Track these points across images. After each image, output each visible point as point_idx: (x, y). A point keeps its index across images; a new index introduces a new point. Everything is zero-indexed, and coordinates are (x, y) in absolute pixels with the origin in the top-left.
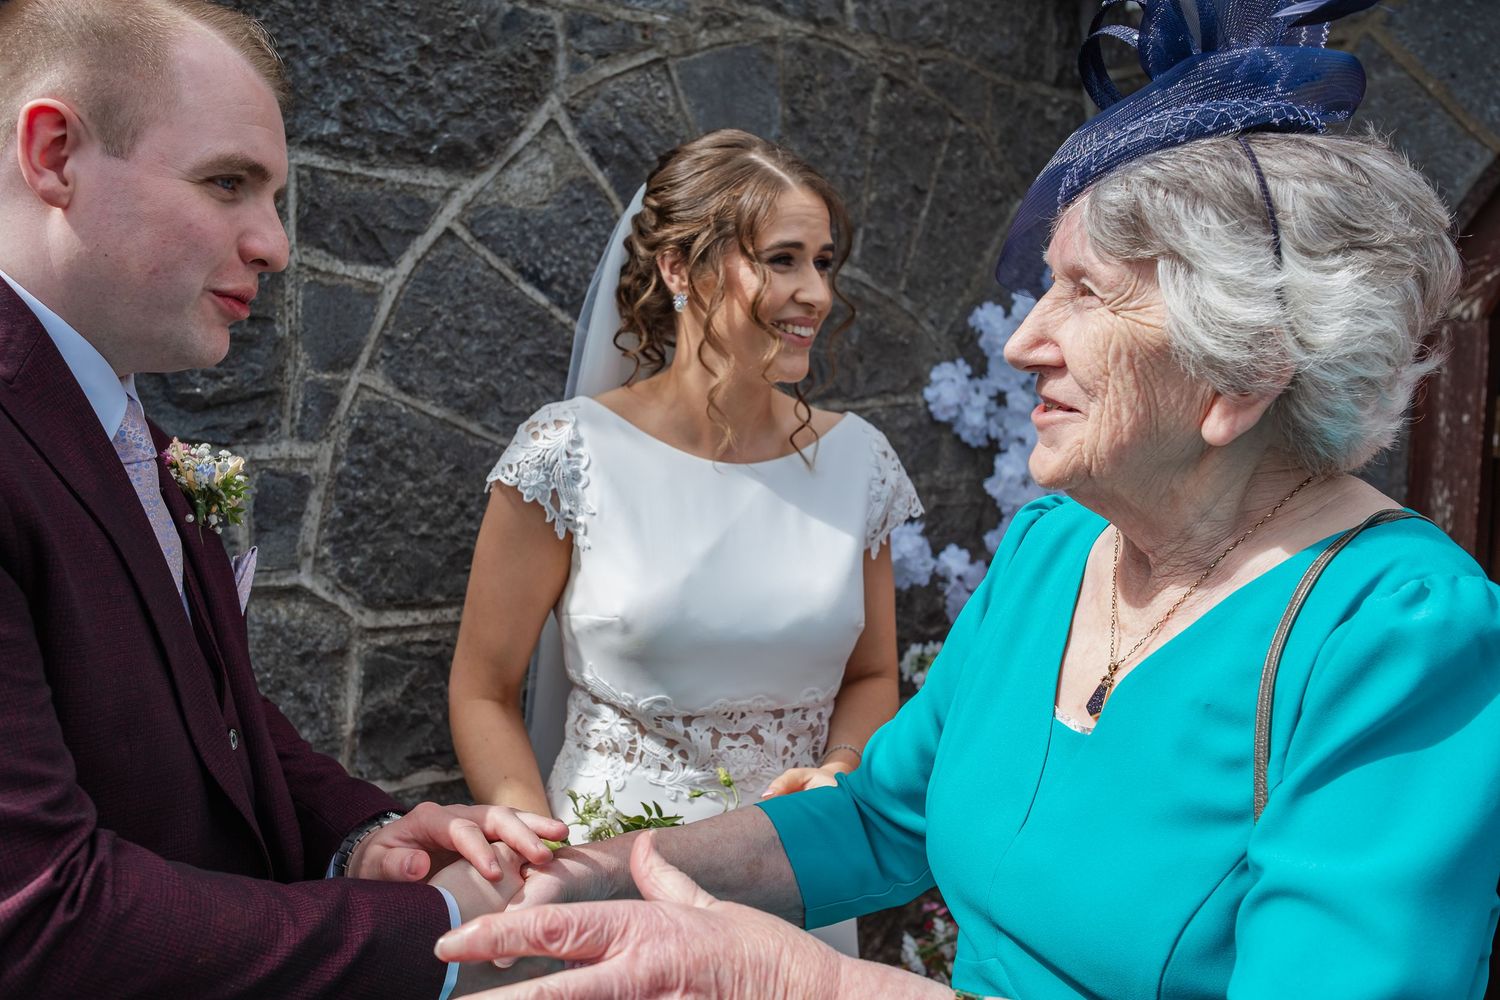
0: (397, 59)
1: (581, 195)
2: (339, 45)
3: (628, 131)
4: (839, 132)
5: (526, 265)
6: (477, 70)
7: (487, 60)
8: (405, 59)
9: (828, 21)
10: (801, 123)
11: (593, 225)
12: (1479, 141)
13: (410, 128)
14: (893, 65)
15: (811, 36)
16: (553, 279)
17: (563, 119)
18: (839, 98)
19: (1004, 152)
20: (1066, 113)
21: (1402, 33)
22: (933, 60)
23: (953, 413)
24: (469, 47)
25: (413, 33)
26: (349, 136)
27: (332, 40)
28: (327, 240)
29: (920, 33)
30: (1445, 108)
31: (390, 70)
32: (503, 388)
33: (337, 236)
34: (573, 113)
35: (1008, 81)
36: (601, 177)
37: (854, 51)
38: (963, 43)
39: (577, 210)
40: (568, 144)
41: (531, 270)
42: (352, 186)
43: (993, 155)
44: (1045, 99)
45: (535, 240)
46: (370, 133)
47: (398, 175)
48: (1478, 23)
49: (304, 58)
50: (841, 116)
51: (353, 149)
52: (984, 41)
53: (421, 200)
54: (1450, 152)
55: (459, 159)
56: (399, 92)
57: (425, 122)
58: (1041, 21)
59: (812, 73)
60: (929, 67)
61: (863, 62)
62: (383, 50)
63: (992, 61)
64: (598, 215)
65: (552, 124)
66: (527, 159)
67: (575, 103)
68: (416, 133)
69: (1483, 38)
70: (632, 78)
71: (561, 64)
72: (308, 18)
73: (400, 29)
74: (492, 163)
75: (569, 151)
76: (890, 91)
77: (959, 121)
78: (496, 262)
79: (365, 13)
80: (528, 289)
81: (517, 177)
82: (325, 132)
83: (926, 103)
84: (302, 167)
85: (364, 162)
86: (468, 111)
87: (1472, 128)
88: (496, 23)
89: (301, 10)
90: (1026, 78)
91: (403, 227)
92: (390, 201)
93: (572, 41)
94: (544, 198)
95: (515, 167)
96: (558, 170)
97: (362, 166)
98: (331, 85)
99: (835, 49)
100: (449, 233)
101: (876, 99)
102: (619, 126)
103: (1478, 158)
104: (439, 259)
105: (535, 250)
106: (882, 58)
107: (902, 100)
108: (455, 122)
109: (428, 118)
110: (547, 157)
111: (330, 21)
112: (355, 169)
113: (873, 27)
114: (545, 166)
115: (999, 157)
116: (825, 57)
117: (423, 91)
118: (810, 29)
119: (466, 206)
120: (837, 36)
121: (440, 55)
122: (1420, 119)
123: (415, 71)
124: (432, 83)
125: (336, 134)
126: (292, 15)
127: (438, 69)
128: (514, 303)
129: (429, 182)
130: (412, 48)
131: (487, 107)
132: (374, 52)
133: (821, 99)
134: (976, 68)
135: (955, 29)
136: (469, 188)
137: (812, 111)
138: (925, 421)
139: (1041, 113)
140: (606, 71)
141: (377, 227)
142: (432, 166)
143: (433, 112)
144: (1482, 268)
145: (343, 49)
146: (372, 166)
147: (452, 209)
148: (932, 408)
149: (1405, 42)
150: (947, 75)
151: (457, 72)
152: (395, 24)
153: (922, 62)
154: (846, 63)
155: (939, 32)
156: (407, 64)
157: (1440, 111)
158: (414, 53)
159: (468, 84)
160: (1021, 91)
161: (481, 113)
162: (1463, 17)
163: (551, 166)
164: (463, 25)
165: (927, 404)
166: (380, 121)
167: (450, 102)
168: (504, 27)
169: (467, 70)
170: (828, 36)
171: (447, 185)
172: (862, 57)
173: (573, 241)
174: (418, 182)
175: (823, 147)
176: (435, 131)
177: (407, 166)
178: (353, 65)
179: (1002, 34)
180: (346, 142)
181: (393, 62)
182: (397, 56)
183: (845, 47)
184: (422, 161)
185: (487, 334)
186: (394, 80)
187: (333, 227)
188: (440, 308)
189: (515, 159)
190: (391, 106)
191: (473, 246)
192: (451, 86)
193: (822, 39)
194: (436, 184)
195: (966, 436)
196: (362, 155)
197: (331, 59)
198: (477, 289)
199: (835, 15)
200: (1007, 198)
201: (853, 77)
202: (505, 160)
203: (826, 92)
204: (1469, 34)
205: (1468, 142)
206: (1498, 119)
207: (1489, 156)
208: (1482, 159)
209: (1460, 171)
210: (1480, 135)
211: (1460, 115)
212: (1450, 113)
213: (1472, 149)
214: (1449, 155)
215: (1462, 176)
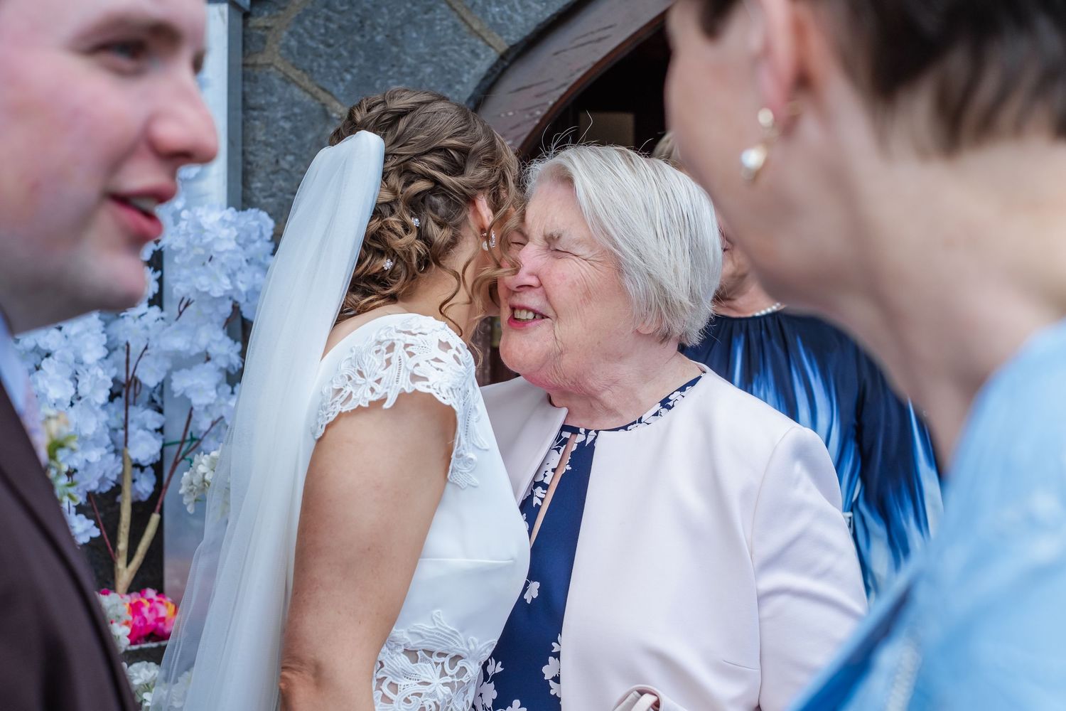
12: (483, 39)
54: (456, 48)
87: (476, 26)
103: (483, 56)
122: (426, 13)
157: (443, 6)
205: (473, 40)
206: (500, 21)
207: (493, 56)
208: (486, 57)
209: (466, 67)
210: (484, 34)
211: (464, 12)
212: (454, 10)
213: (478, 47)
214: (455, 51)
215: (469, 73)
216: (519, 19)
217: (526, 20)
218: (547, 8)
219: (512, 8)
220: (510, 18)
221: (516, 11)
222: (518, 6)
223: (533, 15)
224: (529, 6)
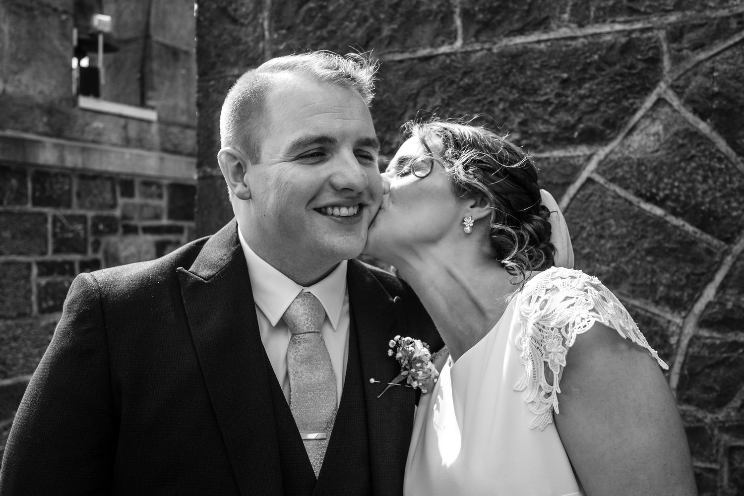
0: (549, 91)
1: (686, 141)
3: (724, 91)
5: (644, 192)
6: (598, 84)
7: (606, 76)
8: (552, 91)
11: (697, 159)
16: (667, 197)
17: (671, 96)
24: (594, 72)
25: (557, 75)
26: (526, 138)
27: (511, 93)
31: (544, 98)
32: (629, 269)
34: (678, 90)
36: (704, 127)
39: (683, 151)
40: (675, 111)
41: (648, 194)
45: (650, 176)
47: (558, 153)
53: (571, 165)
55: (593, 137)
56: (550, 109)
57: (568, 121)
62: (540, 89)
64: (700, 151)
65: (661, 101)
66: (642, 127)
67: (677, 83)
68: (563, 128)
70: (728, 53)
71: (666, 63)
73: (549, 75)
74: (617, 134)
75: (675, 115)
78: (622, 192)
79: (528, 73)
80: (647, 207)
81: (636, 139)
86: (595, 109)
88: (615, 52)
91: (561, 181)
92: (553, 168)
93: (675, 46)
94: (656, 148)
95: (635, 133)
96: (666, 129)
97: (536, 152)
98: (513, 115)
100: (590, 180)
102: (716, 89)
104: (583, 196)
105: (651, 182)
108: (588, 117)
109: (569, 118)
110: (658, 122)
111: (509, 83)
114: (658, 127)
117: (566, 104)
119: (600, 163)
121: (575, 82)
123: (559, 95)
124: (570, 99)
127: (574, 90)
128: (636, 216)
129: (577, 153)
130: (556, 83)
131: (607, 103)
132: (535, 92)
136: (602, 152)
140: (702, 56)
142: (578, 144)
143: (572, 115)
146: (541, 151)
147: (592, 165)
151: (586, 88)
152: (546, 74)
156: (554, 93)
158: (558, 86)
159: (593, 93)
161: (602, 108)
163: (661, 127)
164: (589, 61)
166: (541, 127)
167: (582, 107)
168: (620, 53)
169: (592, 85)
171: (588, 153)
173: (681, 172)
174: (570, 155)
176: (574, 125)
177: (564, 147)
178: (522, 102)
181: (546, 94)
182: (548, 90)
184: (570, 143)
185: (617, 237)
186: (547, 103)
188: (585, 224)
189: (634, 128)
190: (546, 117)
191: (607, 186)
192: (582, 98)
194: (581, 154)
196: (535, 147)
197: (511, 102)
198: (609, 210)
202: (627, 130)
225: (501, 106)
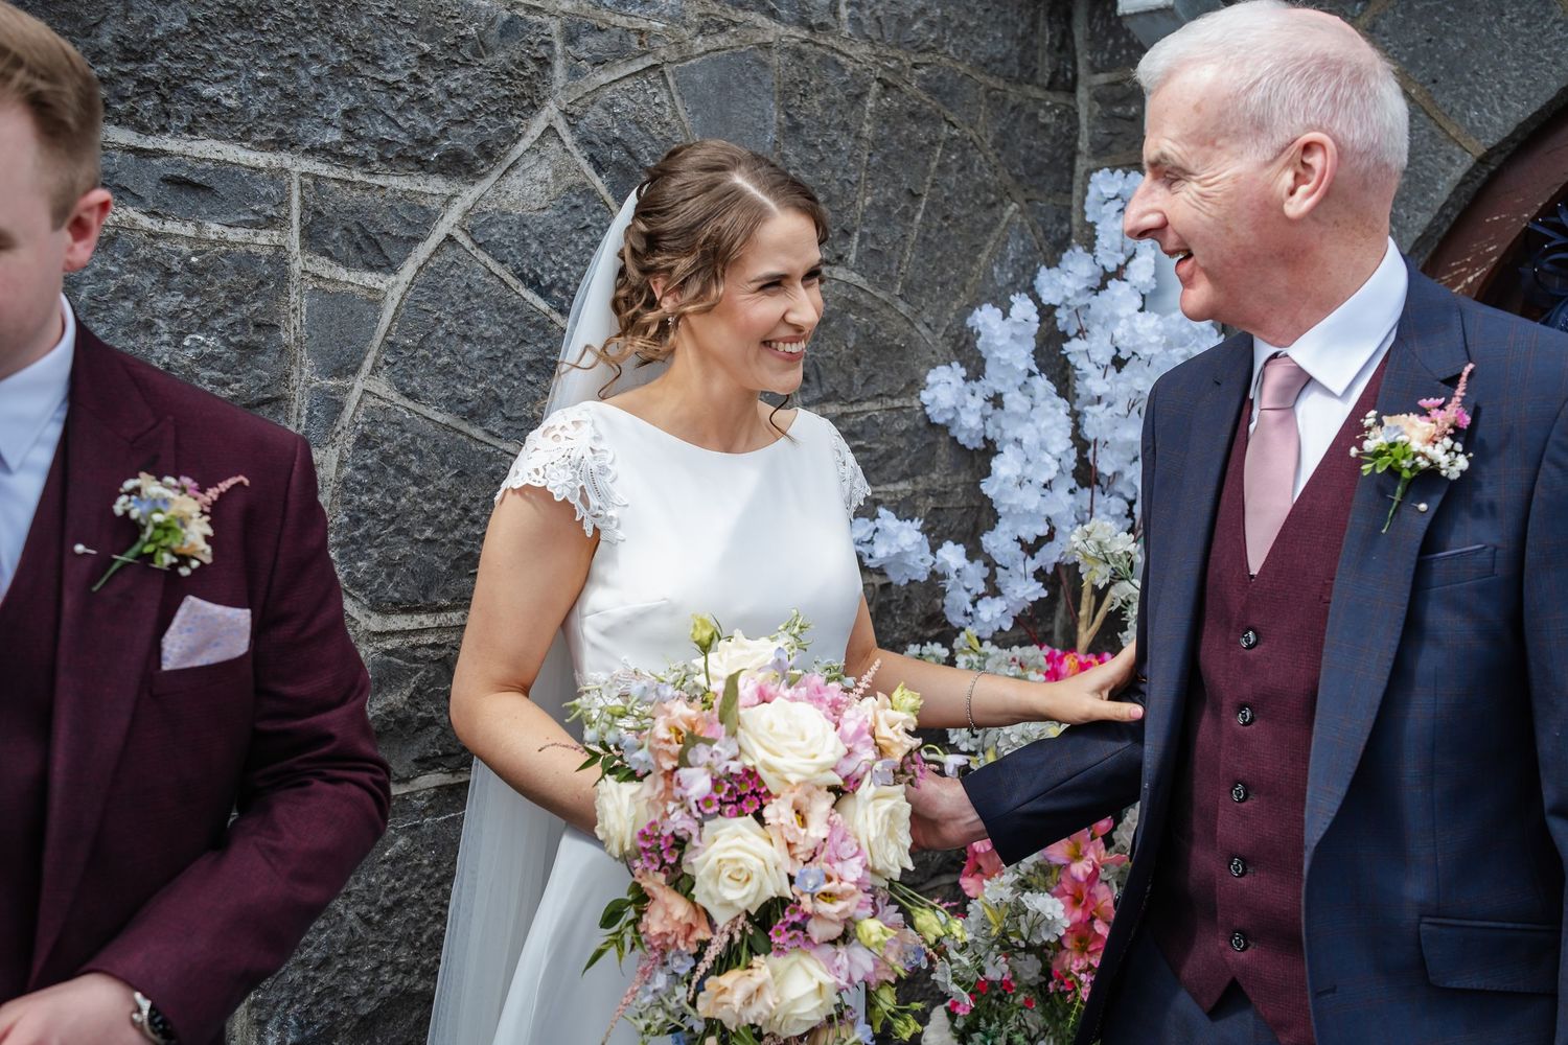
0: (398, 67)
1: (580, 202)
2: (341, 54)
3: (626, 137)
4: (834, 137)
5: (526, 271)
6: (476, 77)
7: (486, 67)
8: (405, 67)
9: (823, 26)
10: (796, 128)
11: (592, 232)
12: (1461, 146)
13: (411, 136)
14: (886, 69)
15: (805, 42)
16: (552, 285)
17: (561, 126)
18: (834, 103)
19: (998, 155)
20: (1058, 116)
21: (1387, 39)
22: (926, 64)
23: (950, 416)
24: (469, 56)
25: (413, 41)
26: (351, 143)
27: (333, 49)
28: (330, 248)
29: (913, 37)
30: (1427, 114)
31: (391, 78)
32: (504, 393)
33: (340, 244)
34: (571, 120)
35: (1001, 84)
36: (599, 183)
37: (848, 56)
38: (956, 47)
39: (576, 215)
40: (566, 151)
41: (531, 276)
42: (355, 194)
43: (986, 158)
44: (1037, 101)
45: (535, 246)
46: (372, 141)
47: (399, 183)
48: (1458, 30)
49: (305, 66)
50: (836, 121)
51: (354, 157)
52: (976, 44)
53: (423, 207)
54: (1432, 156)
55: (458, 166)
56: (400, 100)
57: (426, 130)
58: (1034, 25)
59: (807, 78)
60: (923, 71)
61: (857, 66)
62: (384, 59)
63: (985, 65)
64: (596, 221)
65: (550, 129)
66: (526, 166)
67: (572, 110)
68: (417, 141)
69: (1463, 45)
70: (629, 84)
71: (559, 71)
72: (310, 28)
73: (401, 37)
74: (491, 169)
75: (567, 157)
76: (884, 96)
77: (952, 124)
78: (496, 268)
79: (365, 21)
80: (529, 295)
81: (515, 182)
82: (327, 141)
83: (920, 107)
84: (303, 174)
85: (365, 170)
86: (468, 119)
87: (1453, 133)
88: (494, 31)
89: (303, 19)
90: (1019, 82)
91: (405, 234)
92: (391, 207)
93: (569, 48)
94: (543, 205)
95: (514, 174)
96: (557, 176)
97: (364, 173)
98: (332, 94)
99: (829, 54)
100: (450, 239)
101: (870, 104)
102: (617, 132)
103: (1458, 162)
104: (440, 265)
105: (536, 255)
106: (876, 63)
107: (897, 105)
108: (455, 129)
109: (428, 125)
110: (545, 162)
111: (332, 30)
112: (357, 176)
113: (867, 32)
114: (544, 172)
115: (993, 160)
116: (818, 61)
117: (423, 99)
118: (805, 34)
119: (466, 213)
120: (831, 40)
121: (439, 63)
123: (415, 79)
124: (432, 91)
125: (339, 142)
126: (294, 25)
127: (438, 77)
128: (515, 309)
129: (429, 189)
130: (412, 56)
131: (487, 114)
132: (374, 60)
133: (816, 104)
134: (969, 72)
135: (948, 33)
136: (469, 195)
137: (807, 116)
138: (922, 424)
139: (1035, 115)
140: (604, 78)
141: (380, 234)
142: (432, 173)
143: (433, 120)
144: (1464, 270)
145: (345, 58)
146: (373, 174)
147: (453, 215)
148: (928, 411)
149: (1389, 48)
150: (940, 78)
151: (457, 79)
152: (395, 33)
153: (915, 66)
154: (841, 68)
155: (932, 36)
156: (407, 72)
157: (1421, 115)
158: (414, 62)
159: (467, 91)
160: (1013, 95)
161: (481, 120)
162: (1444, 23)
163: (550, 172)
164: (462, 33)
165: (924, 406)
166: (381, 129)
167: (450, 109)
168: (502, 35)
169: (466, 77)
170: (822, 41)
171: (448, 192)
172: (856, 62)
173: (572, 247)
174: (419, 189)
175: (819, 152)
176: (435, 138)
177: (408, 173)
178: (354, 73)
179: (995, 38)
180: (348, 150)
181: (393, 70)
182: (398, 65)
183: (838, 52)
184: (423, 168)
185: (488, 340)
186: (394, 88)
187: (336, 234)
188: (442, 315)
189: (514, 166)
190: (389, 112)
191: (473, 253)
192: (450, 94)
193: (816, 44)
194: (437, 192)
195: (962, 438)
196: (364, 163)
197: (333, 67)
198: (478, 295)
199: (829, 20)
200: (1002, 201)
201: (847, 82)
202: (505, 166)
203: (822, 98)
204: (1449, 41)
205: (1450, 147)
206: (1478, 125)
207: (1470, 160)
208: (1462, 163)
209: (1442, 174)
210: (1460, 140)
211: (1441, 120)
212: (1432, 118)
213: (1454, 153)
214: (1431, 159)
215: (1444, 179)
216: (1499, 121)
217: (1506, 120)
218: (1528, 105)
219: (1493, 111)
220: (1489, 121)
221: (1495, 112)
222: (1498, 108)
223: (1513, 115)
224: (1510, 106)
225: (314, 69)
